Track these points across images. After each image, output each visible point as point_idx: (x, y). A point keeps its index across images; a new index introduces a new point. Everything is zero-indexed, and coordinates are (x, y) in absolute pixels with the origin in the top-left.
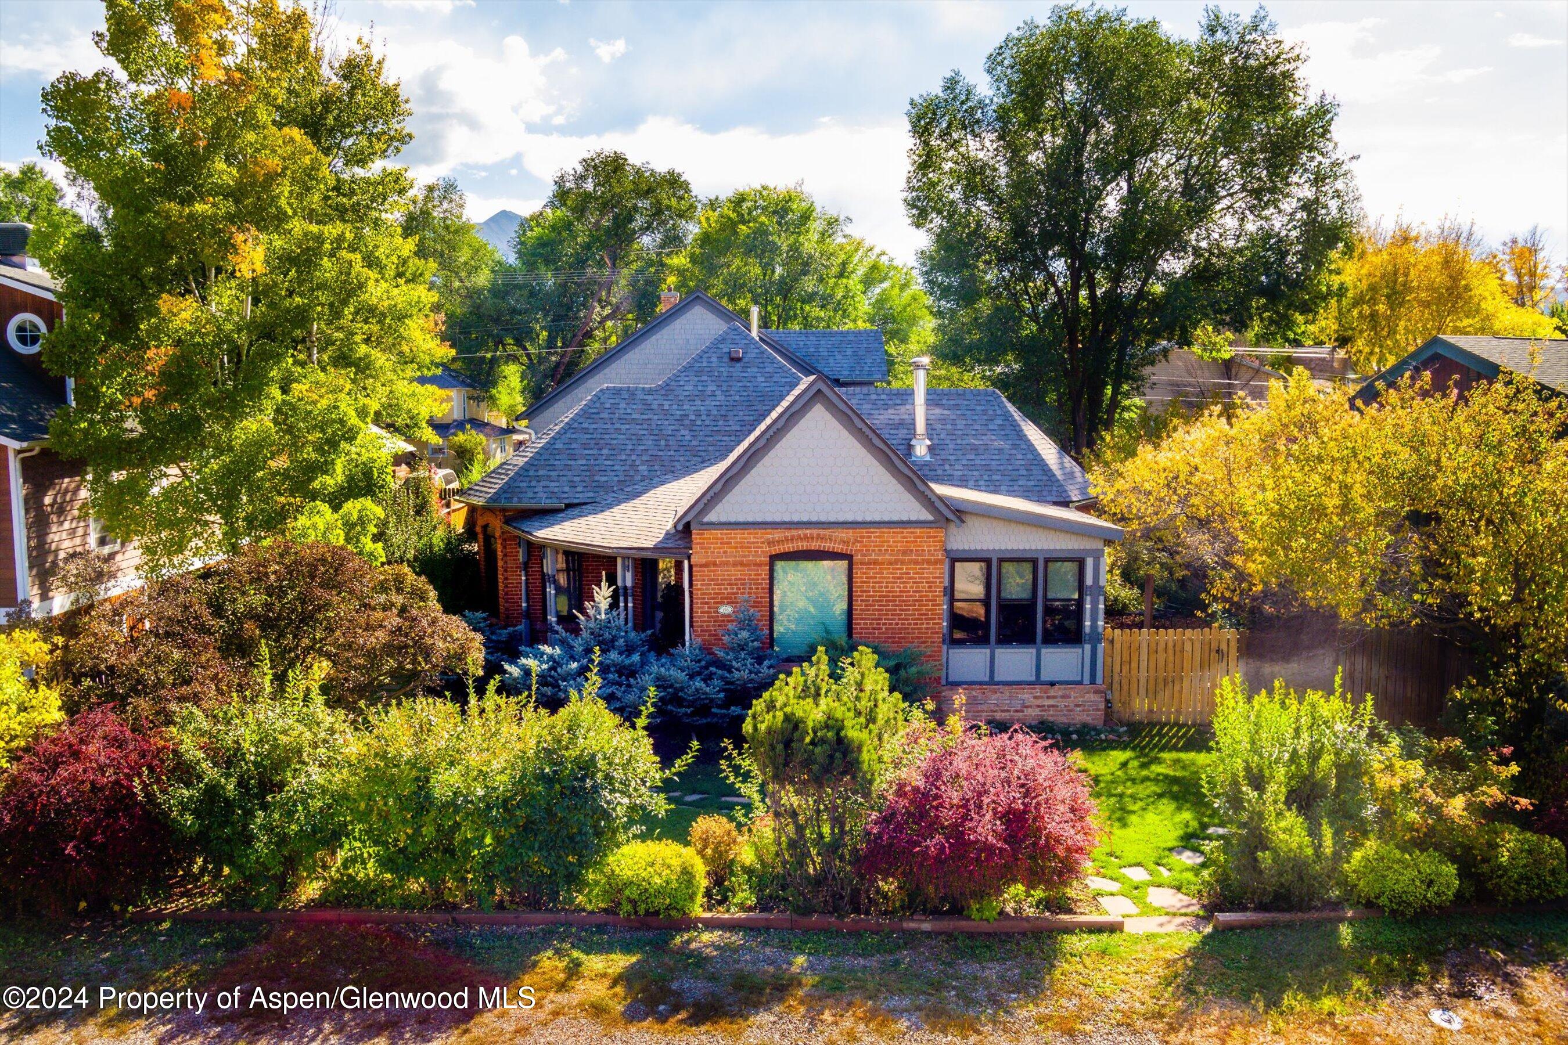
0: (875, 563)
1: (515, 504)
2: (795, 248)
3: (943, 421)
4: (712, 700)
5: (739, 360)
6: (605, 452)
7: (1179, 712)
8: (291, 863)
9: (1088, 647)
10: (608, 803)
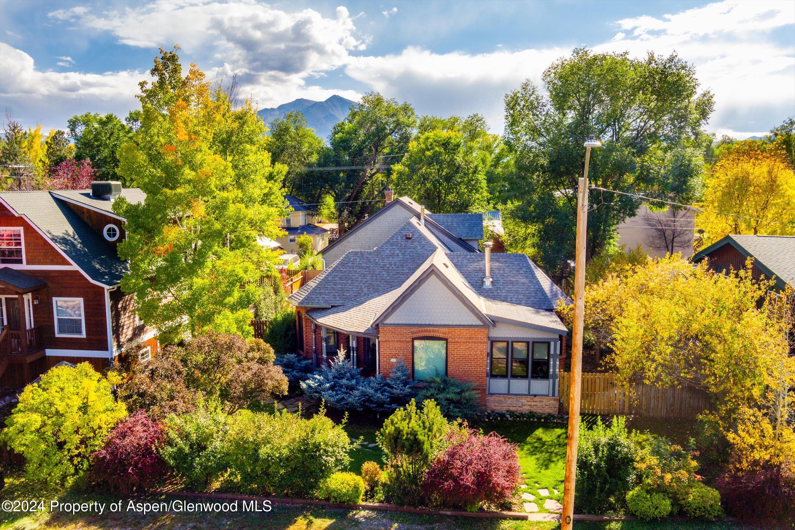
0: (457, 342)
1: (310, 305)
2: (452, 160)
3: (499, 269)
4: (384, 401)
5: (410, 238)
6: (349, 282)
7: (593, 409)
8: (209, 475)
9: (551, 380)
10: (325, 461)
